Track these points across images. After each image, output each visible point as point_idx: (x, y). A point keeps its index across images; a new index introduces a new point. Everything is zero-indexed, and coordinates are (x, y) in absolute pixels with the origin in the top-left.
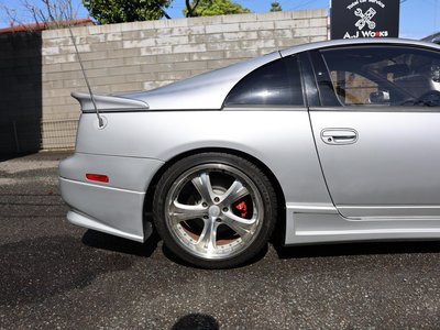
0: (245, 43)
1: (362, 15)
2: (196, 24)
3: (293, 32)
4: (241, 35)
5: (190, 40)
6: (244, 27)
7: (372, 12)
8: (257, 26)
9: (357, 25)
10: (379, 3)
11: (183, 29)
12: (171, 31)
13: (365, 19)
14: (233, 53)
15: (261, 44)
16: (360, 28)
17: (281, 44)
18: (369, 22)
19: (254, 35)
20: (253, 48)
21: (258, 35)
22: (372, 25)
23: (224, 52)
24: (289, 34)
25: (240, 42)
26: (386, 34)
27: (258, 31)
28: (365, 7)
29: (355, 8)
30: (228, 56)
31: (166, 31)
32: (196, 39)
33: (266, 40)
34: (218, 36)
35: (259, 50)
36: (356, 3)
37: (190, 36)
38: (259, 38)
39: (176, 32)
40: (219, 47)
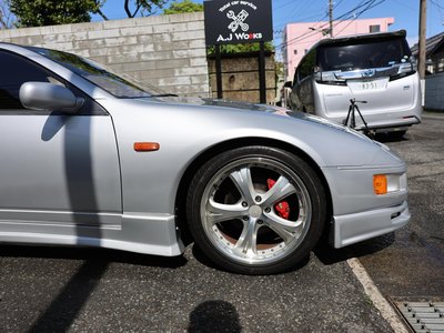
0: (125, 48)
1: (234, 18)
2: (79, 30)
3: (172, 36)
4: (122, 40)
5: (74, 46)
6: (124, 32)
7: (244, 14)
8: (136, 31)
9: (230, 27)
10: (251, 5)
11: (67, 36)
12: (56, 38)
13: (238, 21)
14: (114, 58)
15: (141, 49)
16: (234, 30)
17: (160, 48)
18: (241, 24)
19: (134, 40)
20: (134, 53)
21: (138, 40)
22: (245, 27)
23: (106, 57)
24: (167, 38)
25: (120, 47)
26: (260, 36)
27: (138, 36)
28: (237, 9)
29: (227, 10)
30: (110, 61)
31: (52, 37)
32: (80, 44)
33: (146, 44)
34: (100, 42)
35: (139, 55)
36: (228, 5)
37: (74, 42)
38: (139, 43)
39: (61, 38)
40: (101, 53)
